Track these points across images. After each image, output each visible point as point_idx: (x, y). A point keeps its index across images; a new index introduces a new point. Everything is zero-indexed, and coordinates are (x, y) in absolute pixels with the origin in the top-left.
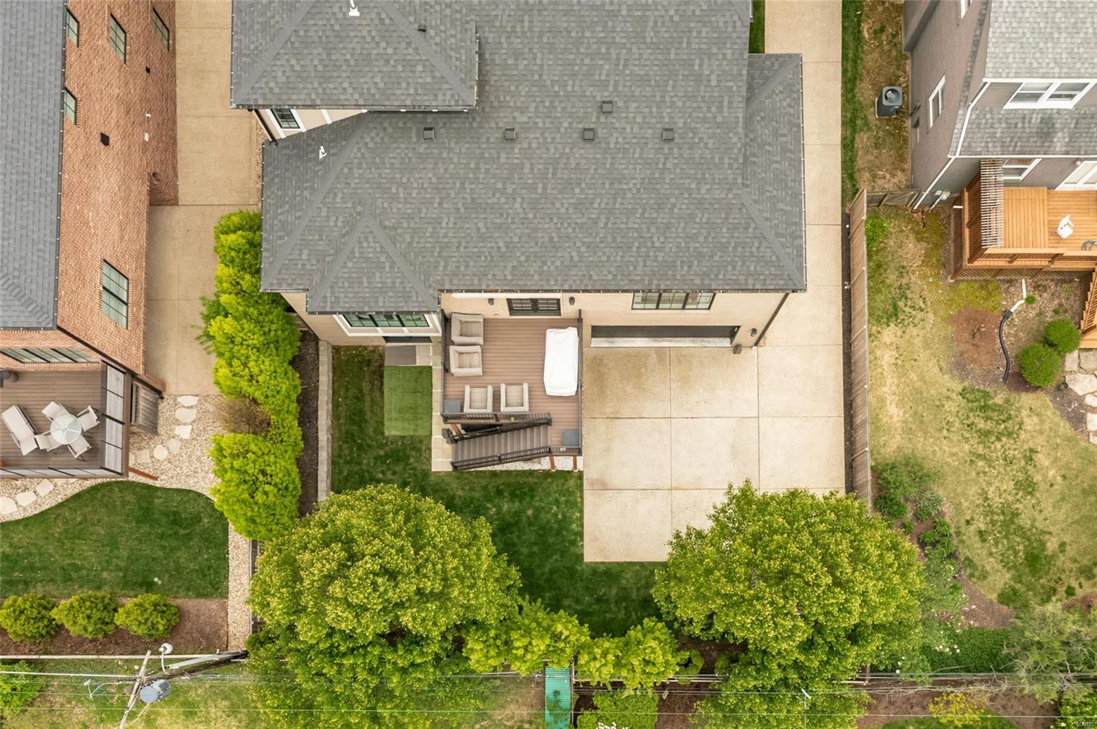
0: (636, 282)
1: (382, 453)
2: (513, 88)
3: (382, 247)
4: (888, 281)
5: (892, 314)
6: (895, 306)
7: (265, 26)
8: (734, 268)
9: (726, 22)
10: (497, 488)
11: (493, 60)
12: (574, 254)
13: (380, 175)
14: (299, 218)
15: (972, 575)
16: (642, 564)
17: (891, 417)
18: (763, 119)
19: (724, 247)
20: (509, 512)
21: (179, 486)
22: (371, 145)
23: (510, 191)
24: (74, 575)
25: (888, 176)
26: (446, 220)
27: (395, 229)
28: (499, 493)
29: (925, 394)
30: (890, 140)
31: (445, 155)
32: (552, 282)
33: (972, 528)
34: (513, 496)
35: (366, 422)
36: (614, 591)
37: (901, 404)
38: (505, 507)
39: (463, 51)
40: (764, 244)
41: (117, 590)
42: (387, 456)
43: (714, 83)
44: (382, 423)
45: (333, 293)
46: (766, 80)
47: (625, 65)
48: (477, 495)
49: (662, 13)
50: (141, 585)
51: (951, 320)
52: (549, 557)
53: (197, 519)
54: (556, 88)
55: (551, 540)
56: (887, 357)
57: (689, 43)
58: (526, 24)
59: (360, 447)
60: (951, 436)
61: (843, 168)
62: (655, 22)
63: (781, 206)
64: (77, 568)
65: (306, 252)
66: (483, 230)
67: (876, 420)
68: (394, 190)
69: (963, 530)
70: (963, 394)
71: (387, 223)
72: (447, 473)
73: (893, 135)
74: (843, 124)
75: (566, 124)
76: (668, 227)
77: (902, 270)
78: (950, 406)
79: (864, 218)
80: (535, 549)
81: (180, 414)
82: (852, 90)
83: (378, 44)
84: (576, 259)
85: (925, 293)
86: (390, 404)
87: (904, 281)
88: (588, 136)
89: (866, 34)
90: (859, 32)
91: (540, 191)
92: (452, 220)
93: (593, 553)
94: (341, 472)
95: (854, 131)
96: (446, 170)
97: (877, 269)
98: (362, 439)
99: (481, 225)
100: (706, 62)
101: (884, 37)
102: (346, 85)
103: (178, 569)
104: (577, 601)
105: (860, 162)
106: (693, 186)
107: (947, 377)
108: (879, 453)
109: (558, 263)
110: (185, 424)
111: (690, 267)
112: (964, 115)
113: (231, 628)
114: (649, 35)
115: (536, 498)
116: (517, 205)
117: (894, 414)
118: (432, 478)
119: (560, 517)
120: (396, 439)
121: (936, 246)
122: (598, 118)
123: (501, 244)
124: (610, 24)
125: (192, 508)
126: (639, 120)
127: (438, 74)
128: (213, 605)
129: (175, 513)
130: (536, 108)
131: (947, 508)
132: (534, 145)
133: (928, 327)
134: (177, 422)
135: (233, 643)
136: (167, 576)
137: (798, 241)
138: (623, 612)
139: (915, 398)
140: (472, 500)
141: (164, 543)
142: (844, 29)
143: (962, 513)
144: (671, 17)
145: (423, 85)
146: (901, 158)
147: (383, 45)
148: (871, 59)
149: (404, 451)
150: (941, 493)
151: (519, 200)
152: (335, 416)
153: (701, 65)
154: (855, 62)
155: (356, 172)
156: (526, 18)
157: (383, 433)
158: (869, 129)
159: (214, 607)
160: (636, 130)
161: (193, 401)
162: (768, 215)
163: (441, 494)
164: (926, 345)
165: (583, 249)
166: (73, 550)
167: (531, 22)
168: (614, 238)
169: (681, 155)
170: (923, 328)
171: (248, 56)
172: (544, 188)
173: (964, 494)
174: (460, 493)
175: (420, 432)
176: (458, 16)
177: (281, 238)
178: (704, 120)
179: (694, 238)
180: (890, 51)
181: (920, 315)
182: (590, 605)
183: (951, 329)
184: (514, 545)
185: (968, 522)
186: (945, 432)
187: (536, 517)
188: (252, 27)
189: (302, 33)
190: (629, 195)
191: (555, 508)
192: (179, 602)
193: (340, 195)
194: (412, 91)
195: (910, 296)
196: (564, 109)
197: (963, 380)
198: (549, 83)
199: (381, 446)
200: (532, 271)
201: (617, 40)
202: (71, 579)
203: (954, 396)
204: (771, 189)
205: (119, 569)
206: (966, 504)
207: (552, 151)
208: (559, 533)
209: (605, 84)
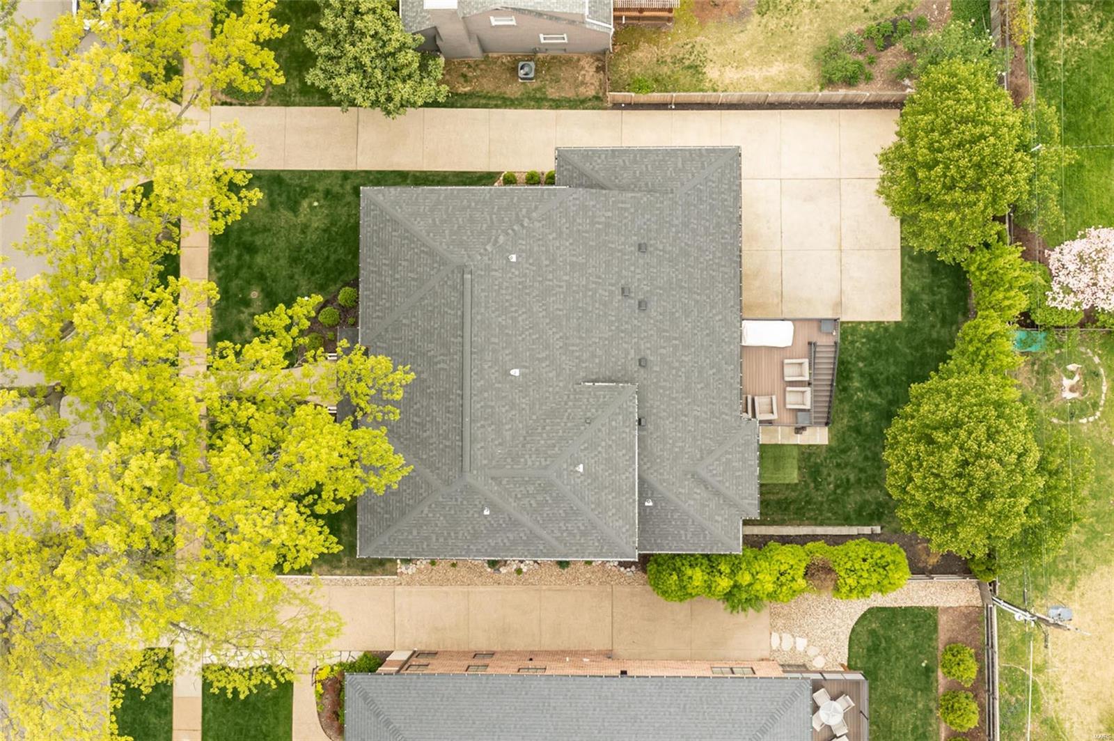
0: (735, 273)
1: (812, 485)
2: (613, 359)
3: (716, 460)
4: (669, 73)
5: (695, 69)
6: (690, 67)
7: (584, 534)
8: (726, 200)
9: (574, 205)
10: (841, 391)
11: (597, 373)
12: (717, 318)
13: (668, 459)
14: (693, 522)
15: (909, 8)
16: (903, 274)
17: (780, 72)
18: (616, 178)
19: (712, 206)
20: (861, 382)
21: (847, 647)
22: (649, 465)
23: (677, 364)
24: (921, 731)
25: (583, 72)
26: (696, 413)
27: (701, 451)
28: (845, 389)
29: (762, 44)
30: (553, 71)
31: (655, 411)
32: (735, 335)
33: (871, 7)
34: (848, 378)
35: (786, 498)
36: (925, 297)
37: (769, 64)
38: (857, 384)
39: (598, 393)
40: (711, 178)
41: (932, 696)
42: (815, 481)
43: (610, 214)
44: (788, 485)
45: (746, 498)
46: (582, 174)
47: (600, 278)
48: (847, 408)
49: (567, 250)
50: (928, 677)
51: (702, 24)
52: (897, 348)
53: (872, 633)
54: (613, 328)
55: (884, 348)
56: (731, 75)
57: (586, 232)
58: (575, 348)
59: (808, 502)
60: (796, 23)
61: (575, 109)
62: (574, 255)
63: (680, 165)
64: (915, 728)
65: (717, 517)
66: (702, 385)
67: (783, 84)
68: (677, 450)
69: (872, 15)
70: (762, 14)
71: (698, 456)
72: (830, 431)
73: (549, 69)
74: (539, 108)
75: (636, 322)
76: (700, 248)
77: (661, 62)
78: (772, 25)
79: (633, 94)
80: (891, 360)
81: (786, 646)
82: (512, 101)
83: (600, 452)
84: (720, 317)
85: (680, 43)
86: (772, 478)
87: (669, 60)
88: (642, 305)
89: (467, 89)
90: (465, 94)
91: (677, 342)
92: (696, 408)
93: (894, 314)
94: (829, 519)
95: (545, 99)
96: (664, 411)
97: (660, 83)
98: (801, 501)
99: (699, 386)
100: (597, 220)
101: (470, 74)
102: (624, 477)
103: (914, 647)
104: (933, 326)
105: (570, 94)
106: (674, 230)
107: (749, 27)
108: (810, 82)
109: (723, 330)
110: (795, 643)
111: (726, 233)
112: (589, 23)
113: (962, 604)
114: (581, 260)
115: (849, 359)
116: (686, 359)
117: (777, 69)
118: (834, 444)
119: (864, 340)
120: (801, 474)
121: (643, 34)
122: (632, 298)
123: (711, 372)
124: (574, 288)
125: (864, 637)
126: (632, 268)
127: (618, 411)
128: (943, 619)
129: (869, 650)
130: (626, 343)
131: (854, 28)
132: (649, 345)
133: (708, 41)
134: (794, 649)
135: (974, 603)
136: (920, 656)
137: (704, 152)
138: (942, 289)
139: (764, 53)
140: (851, 412)
141: (893, 659)
142: (462, 107)
143: (859, 15)
144: (571, 244)
145: (624, 422)
146: (569, 61)
147: (600, 449)
148: (488, 85)
149: (811, 467)
150: (843, 32)
151: (683, 358)
152: (782, 523)
153: (599, 223)
154: (490, 98)
155: (666, 477)
156: (571, 348)
157: (796, 485)
158: (544, 87)
159: (945, 618)
160: (638, 271)
161: (775, 636)
162: (690, 175)
163: (846, 437)
164: (721, 43)
165: (714, 312)
166: (900, 732)
167: (573, 345)
168: (708, 288)
169: (655, 239)
170: (708, 45)
171: (602, 547)
172: (676, 339)
173: (843, 14)
174: (845, 421)
175: (795, 453)
176: (572, 397)
177: (705, 537)
178: (633, 221)
179: (706, 228)
180: (481, 70)
181: (698, 47)
182: (937, 316)
183: (711, 24)
184: (888, 378)
185: (866, 11)
186: (793, 29)
187: (863, 359)
188: (581, 545)
189: (593, 506)
190: (680, 277)
191: (857, 344)
192: (941, 647)
193: (680, 490)
194: (627, 430)
195: (681, 56)
196: (627, 323)
197: (751, 14)
198: (610, 333)
199: (807, 485)
200: (728, 350)
201: (584, 283)
202: (924, 733)
203: (764, 21)
204: (669, 172)
205: (915, 695)
206: (851, 12)
207: (652, 332)
208: (878, 341)
209: (611, 292)
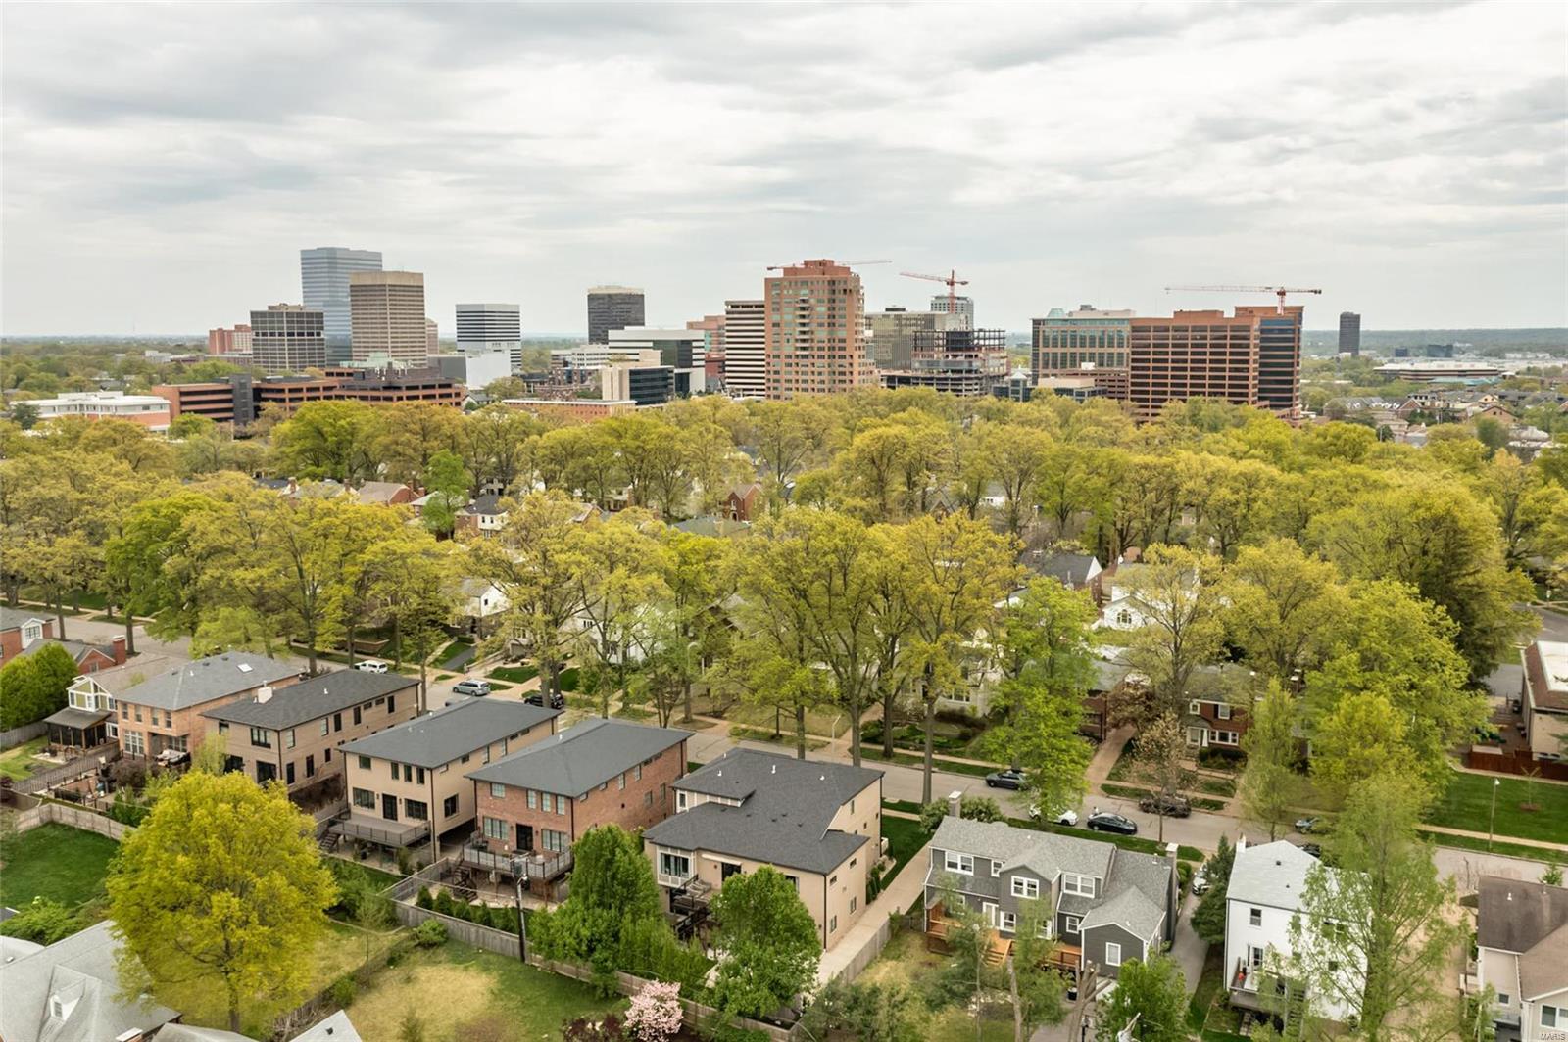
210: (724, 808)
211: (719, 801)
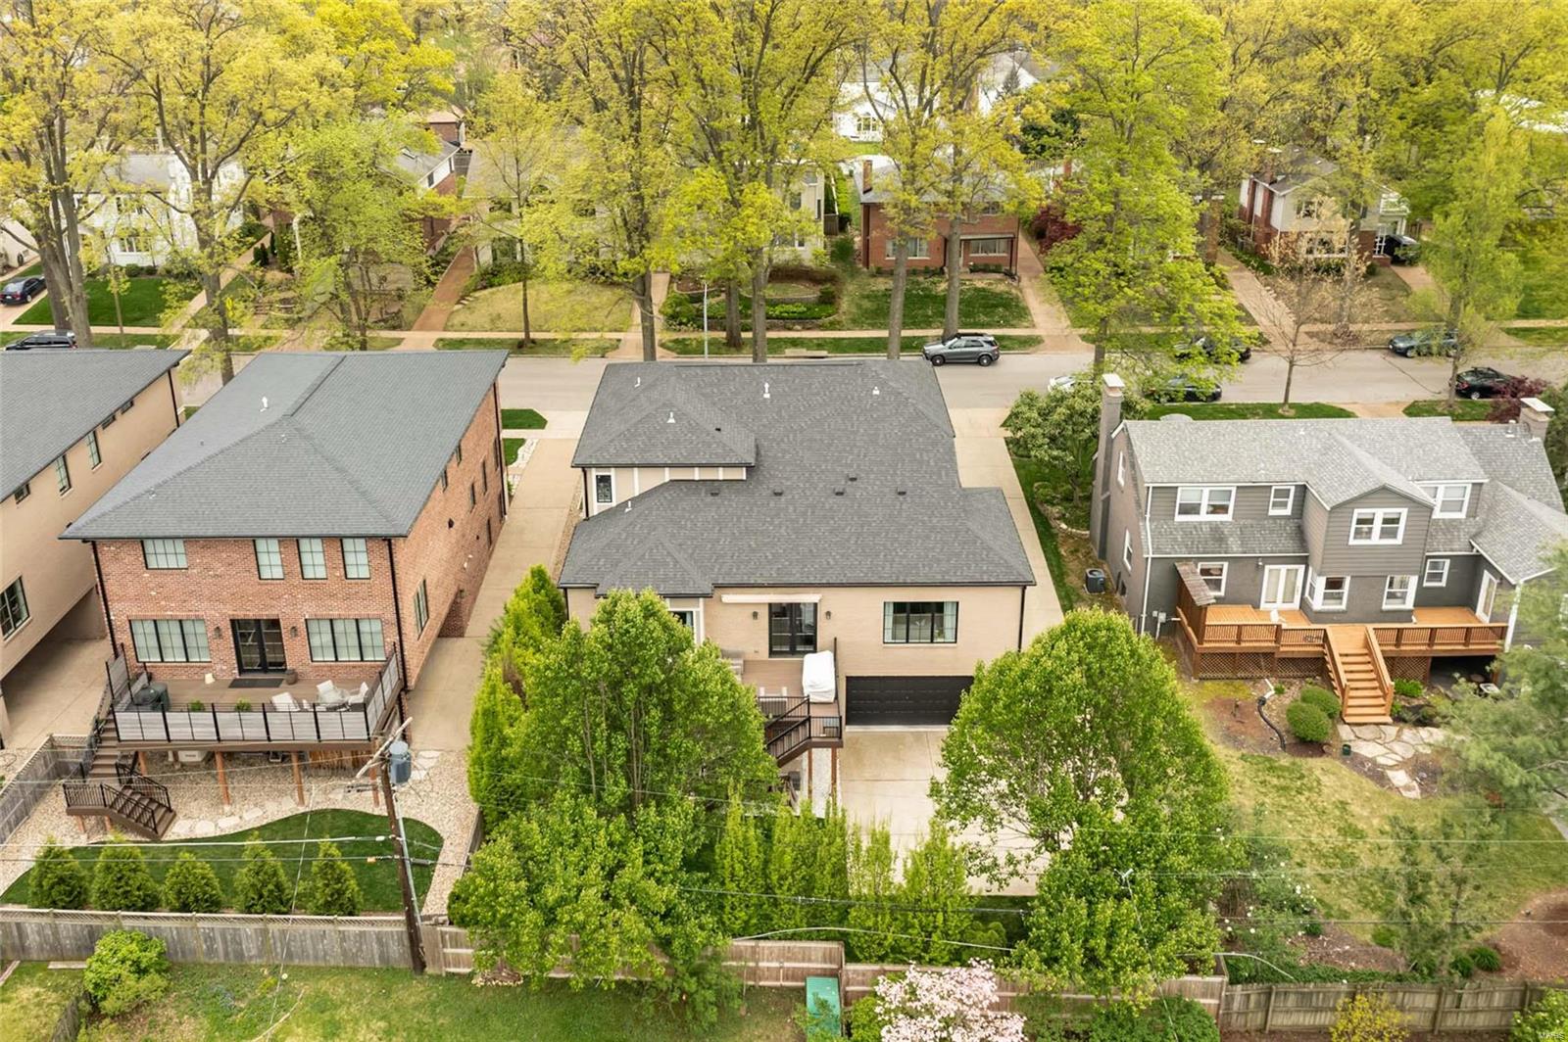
23: (777, 522)
31: (726, 503)
47: (865, 456)
54: (813, 468)
58: (792, 438)
75: (821, 486)
76: (908, 543)
91: (801, 522)
96: (726, 511)
101: (1079, 554)
106: (926, 519)
124: (852, 437)
126: (878, 483)
130: (798, 478)
132: (796, 497)
151: (784, 528)
156: (792, 435)
160: (876, 488)
167: (795, 437)
172: (805, 521)
190: (874, 525)
196: (820, 478)
198: (808, 465)
201: (858, 444)
207: (811, 500)
209: (850, 465)
210: (714, 488)
211: (697, 474)
